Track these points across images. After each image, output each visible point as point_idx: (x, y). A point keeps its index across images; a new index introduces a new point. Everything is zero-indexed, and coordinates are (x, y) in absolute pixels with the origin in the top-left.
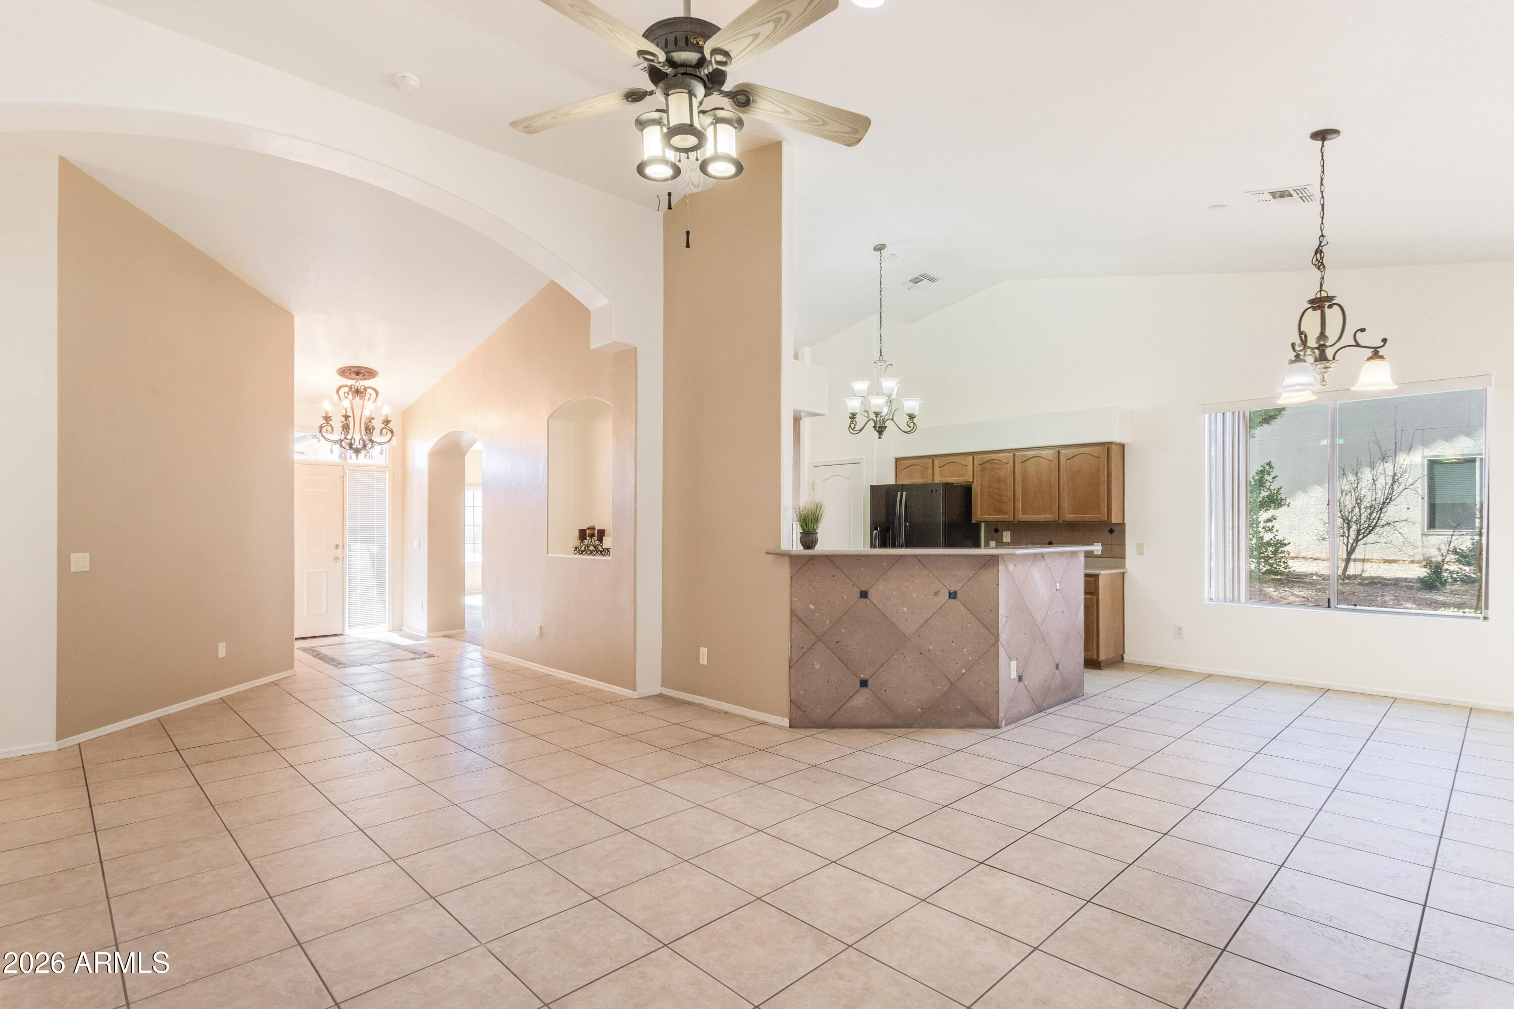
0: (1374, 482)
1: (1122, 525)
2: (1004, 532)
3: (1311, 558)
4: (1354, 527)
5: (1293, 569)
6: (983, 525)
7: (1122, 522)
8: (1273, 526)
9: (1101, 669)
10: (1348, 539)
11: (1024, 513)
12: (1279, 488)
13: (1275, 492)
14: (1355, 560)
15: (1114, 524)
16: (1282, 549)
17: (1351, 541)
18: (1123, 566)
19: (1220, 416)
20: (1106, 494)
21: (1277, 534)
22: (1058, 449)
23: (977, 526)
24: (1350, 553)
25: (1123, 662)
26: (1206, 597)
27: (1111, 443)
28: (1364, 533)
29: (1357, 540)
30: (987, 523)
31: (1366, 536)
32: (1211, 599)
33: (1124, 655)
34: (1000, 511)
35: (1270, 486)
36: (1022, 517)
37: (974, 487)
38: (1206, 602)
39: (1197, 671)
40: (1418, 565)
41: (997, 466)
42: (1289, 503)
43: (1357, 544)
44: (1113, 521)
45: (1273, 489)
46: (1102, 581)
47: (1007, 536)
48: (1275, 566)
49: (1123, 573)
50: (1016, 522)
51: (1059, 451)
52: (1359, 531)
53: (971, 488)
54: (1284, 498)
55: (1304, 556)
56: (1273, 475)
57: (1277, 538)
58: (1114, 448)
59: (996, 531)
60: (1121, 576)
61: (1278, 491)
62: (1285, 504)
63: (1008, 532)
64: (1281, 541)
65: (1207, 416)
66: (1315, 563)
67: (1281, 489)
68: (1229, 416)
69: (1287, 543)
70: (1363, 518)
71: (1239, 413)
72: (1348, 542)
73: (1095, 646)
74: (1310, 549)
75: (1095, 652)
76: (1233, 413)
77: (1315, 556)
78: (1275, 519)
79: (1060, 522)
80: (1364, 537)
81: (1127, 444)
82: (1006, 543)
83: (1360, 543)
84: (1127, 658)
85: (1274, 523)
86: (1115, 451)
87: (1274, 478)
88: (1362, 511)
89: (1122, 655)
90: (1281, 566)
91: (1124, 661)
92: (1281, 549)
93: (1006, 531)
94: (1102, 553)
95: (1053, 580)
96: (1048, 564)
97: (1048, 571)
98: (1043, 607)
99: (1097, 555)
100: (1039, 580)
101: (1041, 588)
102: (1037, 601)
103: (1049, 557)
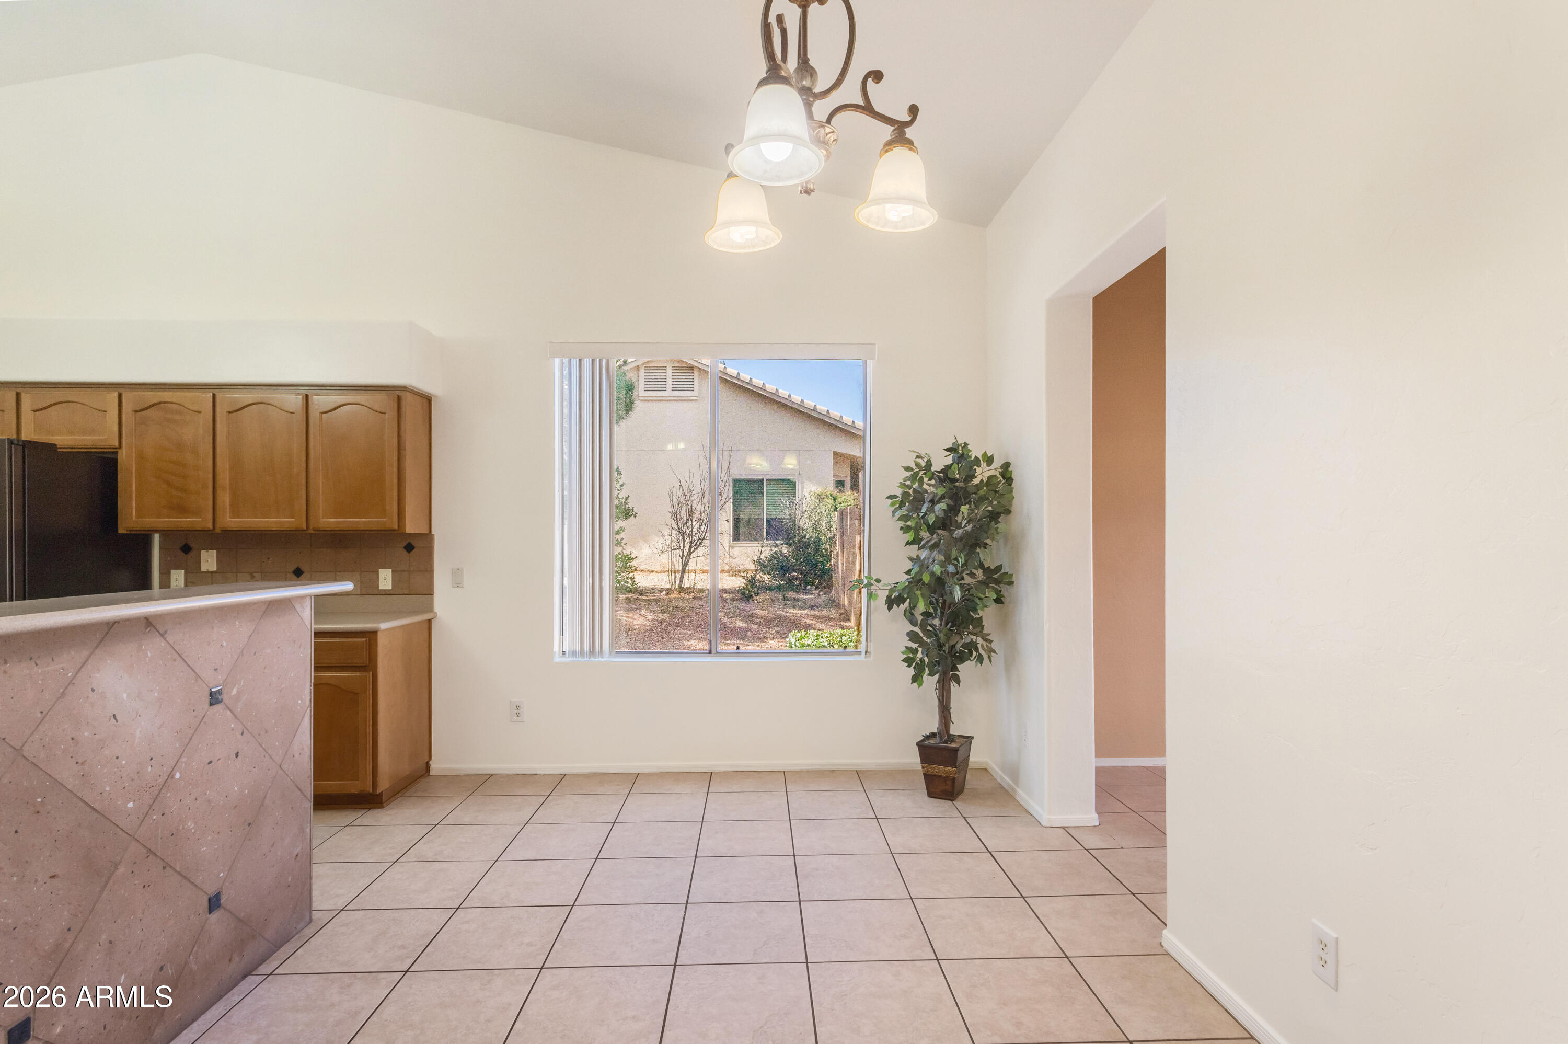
0: (702, 494)
1: (427, 537)
2: (203, 553)
3: (648, 571)
4: (688, 540)
5: (639, 585)
6: (157, 538)
7: (426, 532)
8: (622, 539)
9: (382, 807)
10: (683, 552)
11: (235, 513)
12: (627, 496)
13: (624, 501)
14: (690, 571)
15: (410, 534)
16: (631, 564)
17: (685, 554)
18: (430, 608)
19: (575, 362)
20: (395, 481)
21: (625, 547)
22: (307, 391)
23: (141, 541)
24: (685, 565)
25: (429, 775)
26: (556, 648)
27: (404, 388)
28: (695, 545)
29: (690, 553)
30: (166, 534)
31: (697, 548)
32: (564, 653)
33: (430, 762)
34: (182, 510)
35: (618, 494)
36: (230, 521)
37: (122, 456)
38: (557, 659)
39: (542, 773)
40: (727, 574)
41: (177, 417)
42: (636, 514)
43: (690, 555)
44: (409, 529)
45: (621, 497)
46: (382, 643)
47: (209, 561)
48: (623, 583)
49: (430, 621)
50: (218, 530)
51: (307, 396)
52: (691, 543)
53: (115, 461)
54: (631, 508)
55: (642, 569)
56: (621, 482)
57: (625, 552)
58: (408, 399)
59: (186, 549)
60: (426, 625)
61: (626, 500)
62: (632, 515)
63: (210, 551)
64: (628, 555)
65: (557, 361)
66: (653, 576)
67: (628, 497)
68: (587, 363)
69: (634, 557)
70: (695, 530)
71: (600, 361)
72: (683, 555)
73: (370, 767)
74: (647, 562)
75: (370, 778)
76: (593, 360)
77: (651, 569)
78: (623, 531)
79: (311, 531)
80: (695, 550)
81: (436, 397)
82: (208, 572)
83: (692, 555)
84: (438, 766)
85: (623, 535)
86: (410, 405)
87: (621, 486)
88: (694, 524)
89: (427, 763)
90: (628, 582)
91: (431, 773)
92: (628, 564)
93: (207, 549)
94: (392, 588)
95: (196, 681)
96: (174, 642)
97: (175, 660)
98: (151, 766)
99: (385, 590)
100: (128, 696)
101: (138, 716)
102: (117, 758)
103: (180, 623)
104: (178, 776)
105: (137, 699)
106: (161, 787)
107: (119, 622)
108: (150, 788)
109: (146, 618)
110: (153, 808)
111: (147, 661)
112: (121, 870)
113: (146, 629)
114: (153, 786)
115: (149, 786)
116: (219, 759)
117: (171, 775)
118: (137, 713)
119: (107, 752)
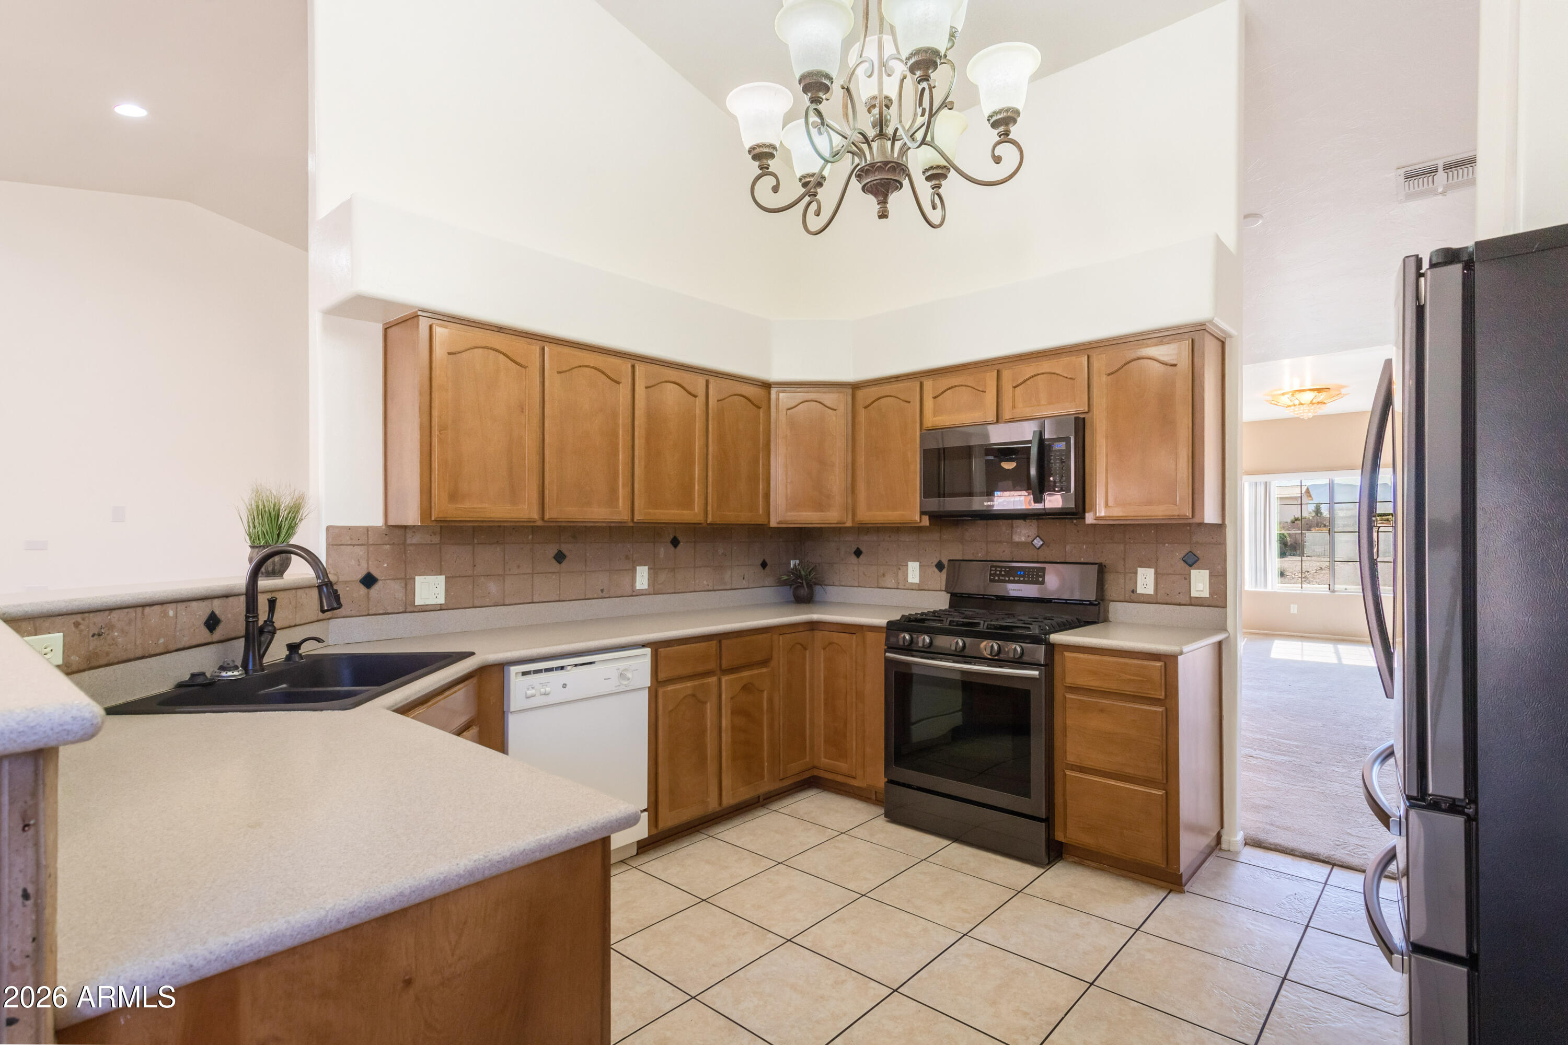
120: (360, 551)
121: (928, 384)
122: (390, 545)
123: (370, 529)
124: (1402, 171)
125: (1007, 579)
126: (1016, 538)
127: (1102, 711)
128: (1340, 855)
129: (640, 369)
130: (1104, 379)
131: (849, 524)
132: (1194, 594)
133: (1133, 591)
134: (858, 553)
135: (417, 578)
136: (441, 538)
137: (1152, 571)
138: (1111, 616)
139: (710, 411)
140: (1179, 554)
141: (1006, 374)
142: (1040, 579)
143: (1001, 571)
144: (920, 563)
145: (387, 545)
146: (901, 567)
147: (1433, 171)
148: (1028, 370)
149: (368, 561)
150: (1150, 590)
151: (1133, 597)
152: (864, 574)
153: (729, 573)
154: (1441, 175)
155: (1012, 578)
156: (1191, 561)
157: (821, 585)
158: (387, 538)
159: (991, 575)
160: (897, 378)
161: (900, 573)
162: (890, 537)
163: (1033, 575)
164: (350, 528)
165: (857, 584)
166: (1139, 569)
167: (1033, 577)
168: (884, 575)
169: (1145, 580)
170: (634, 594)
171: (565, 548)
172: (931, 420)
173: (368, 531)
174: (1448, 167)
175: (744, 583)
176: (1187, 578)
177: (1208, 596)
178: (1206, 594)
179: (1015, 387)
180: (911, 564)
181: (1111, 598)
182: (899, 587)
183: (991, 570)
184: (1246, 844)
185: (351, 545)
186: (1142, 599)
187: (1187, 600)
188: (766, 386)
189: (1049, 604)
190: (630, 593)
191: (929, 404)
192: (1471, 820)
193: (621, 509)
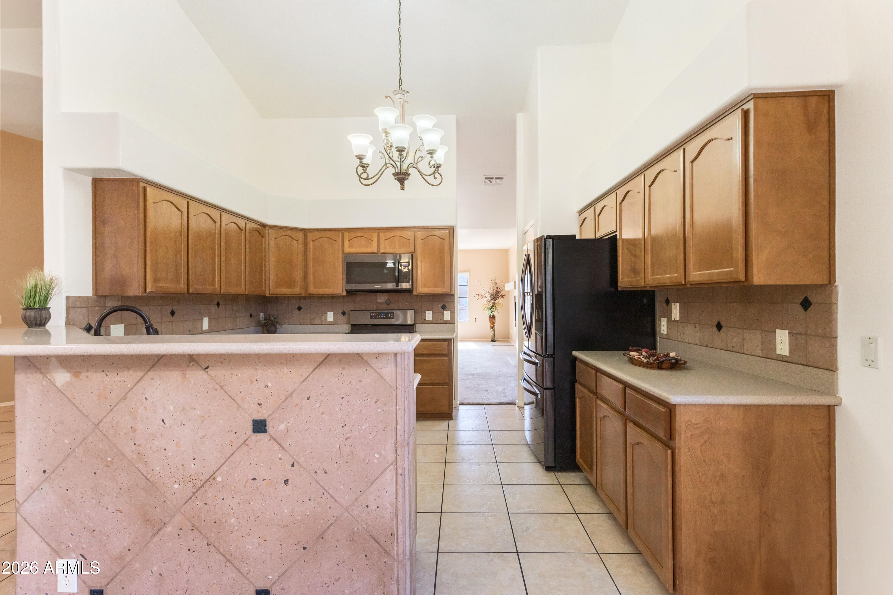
18: (833, 388)
94: (790, 352)
95: (238, 410)
96: (216, 376)
97: (216, 390)
98: (194, 464)
99: (782, 355)
100: (174, 408)
101: (182, 425)
102: (165, 450)
103: (222, 362)
104: (219, 479)
105: (182, 412)
106: (203, 482)
107: (166, 356)
108: (193, 480)
109: (189, 355)
110: (196, 495)
111: (191, 386)
112: (169, 529)
113: (190, 363)
114: (195, 479)
115: (192, 478)
116: (265, 480)
117: (213, 477)
118: (182, 422)
119: (157, 443)
120: (84, 310)
121: (346, 234)
122: (98, 307)
123: (89, 298)
124: (485, 177)
125: (378, 317)
126: (379, 301)
127: (428, 362)
128: (484, 402)
129: (224, 215)
130: (420, 241)
131: (303, 295)
132: (445, 319)
133: (425, 320)
134: (299, 309)
135: (111, 326)
136: (122, 302)
137: (431, 312)
138: (417, 330)
139: (247, 238)
140: (440, 306)
141: (382, 234)
142: (392, 317)
143: (375, 314)
144: (334, 312)
145: (97, 307)
146: (323, 315)
147: (492, 178)
148: (391, 234)
149: (88, 316)
150: (431, 319)
151: (425, 322)
152: (303, 318)
153: (238, 319)
154: (494, 180)
155: (380, 317)
156: (444, 308)
157: (280, 325)
158: (97, 303)
159: (371, 316)
160: (330, 230)
161: (323, 317)
162: (317, 301)
163: (389, 315)
164: (80, 297)
165: (299, 324)
166: (427, 311)
167: (387, 316)
168: (314, 318)
169: (429, 315)
170: (202, 332)
171: (175, 308)
172: (347, 250)
173: (88, 299)
174: (496, 178)
175: (244, 325)
176: (443, 314)
177: (449, 320)
178: (449, 319)
179: (385, 240)
180: (328, 313)
181: (417, 323)
182: (323, 324)
183: (371, 314)
184: (460, 404)
185: (80, 307)
186: (428, 322)
187: (442, 322)
188: (264, 226)
189: (393, 327)
190: (201, 332)
191: (346, 243)
192: (554, 358)
193: (217, 287)
